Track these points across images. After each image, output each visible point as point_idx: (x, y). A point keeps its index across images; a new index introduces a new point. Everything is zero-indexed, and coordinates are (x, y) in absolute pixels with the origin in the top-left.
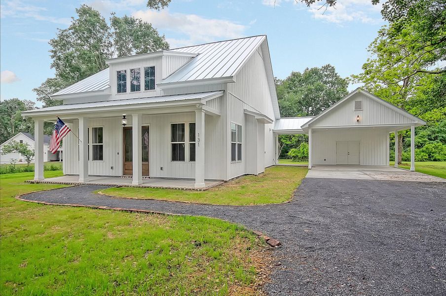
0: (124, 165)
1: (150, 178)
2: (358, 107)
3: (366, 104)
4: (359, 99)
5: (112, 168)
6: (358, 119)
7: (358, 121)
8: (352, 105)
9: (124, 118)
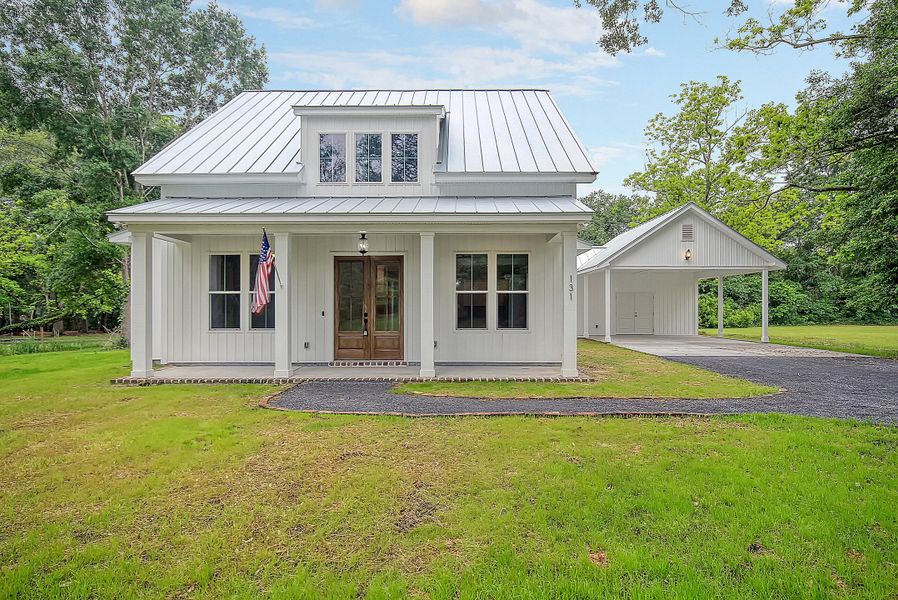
0: (337, 338)
1: (404, 364)
2: (688, 234)
3: (699, 231)
4: (688, 222)
5: (306, 346)
6: (688, 255)
7: (687, 258)
8: (678, 232)
9: (363, 238)
